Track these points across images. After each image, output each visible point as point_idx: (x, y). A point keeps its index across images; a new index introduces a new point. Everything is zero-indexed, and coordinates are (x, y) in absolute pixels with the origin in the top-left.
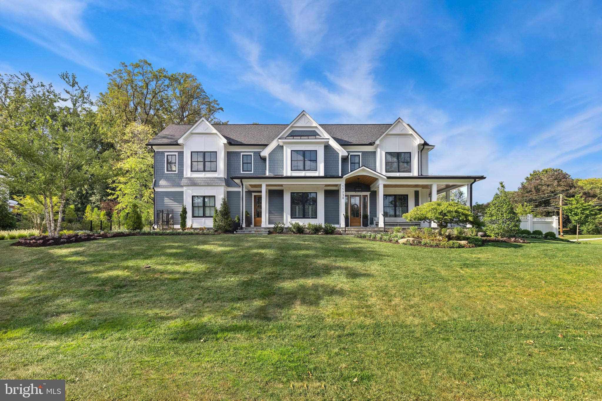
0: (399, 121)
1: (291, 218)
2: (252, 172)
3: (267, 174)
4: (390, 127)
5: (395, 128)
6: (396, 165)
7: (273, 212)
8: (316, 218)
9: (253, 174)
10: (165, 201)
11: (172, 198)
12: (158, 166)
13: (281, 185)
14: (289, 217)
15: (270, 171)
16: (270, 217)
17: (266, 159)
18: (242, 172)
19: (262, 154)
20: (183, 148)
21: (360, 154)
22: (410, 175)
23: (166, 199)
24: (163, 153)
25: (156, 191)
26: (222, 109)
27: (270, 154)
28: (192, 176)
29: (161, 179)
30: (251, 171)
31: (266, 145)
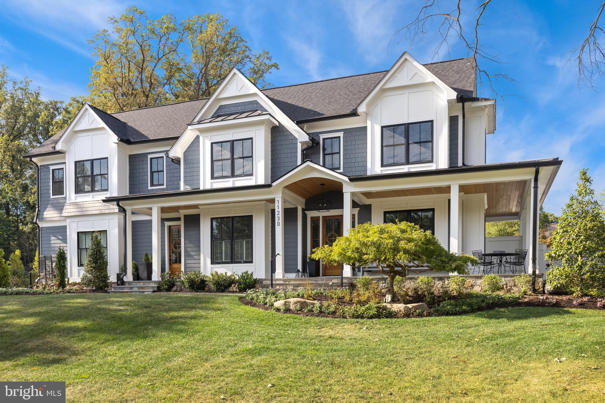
0: (406, 59)
1: (212, 263)
2: (165, 187)
3: (182, 189)
4: (386, 74)
5: (398, 75)
6: (401, 150)
7: (192, 253)
8: (251, 262)
9: (167, 189)
10: (52, 242)
11: (60, 237)
12: (43, 188)
13: (196, 207)
14: (209, 261)
15: (186, 183)
16: (187, 262)
17: (180, 161)
18: (150, 188)
19: (172, 154)
20: (65, 158)
21: (341, 134)
22: (432, 167)
23: (53, 238)
24: (47, 167)
25: (40, 226)
26: (276, 66)
27: (186, 153)
28: (76, 201)
29: (46, 208)
30: (163, 185)
31: (177, 138)
